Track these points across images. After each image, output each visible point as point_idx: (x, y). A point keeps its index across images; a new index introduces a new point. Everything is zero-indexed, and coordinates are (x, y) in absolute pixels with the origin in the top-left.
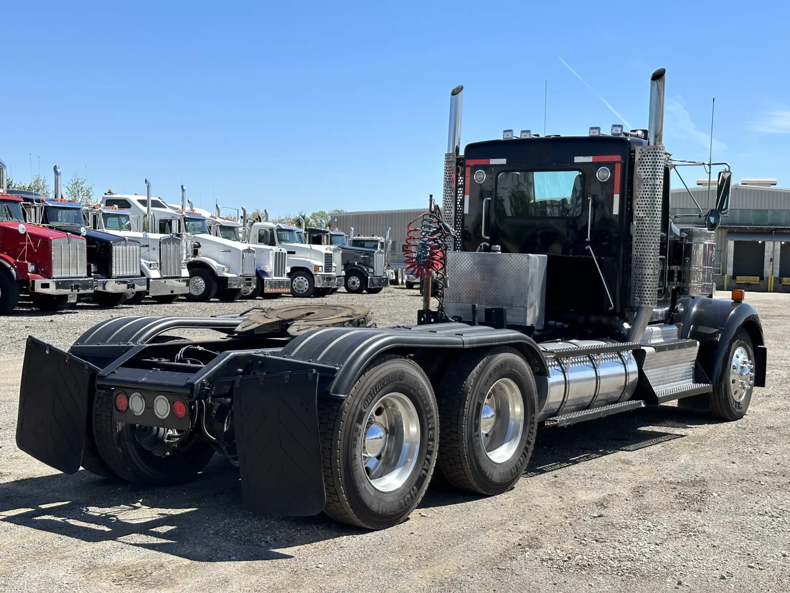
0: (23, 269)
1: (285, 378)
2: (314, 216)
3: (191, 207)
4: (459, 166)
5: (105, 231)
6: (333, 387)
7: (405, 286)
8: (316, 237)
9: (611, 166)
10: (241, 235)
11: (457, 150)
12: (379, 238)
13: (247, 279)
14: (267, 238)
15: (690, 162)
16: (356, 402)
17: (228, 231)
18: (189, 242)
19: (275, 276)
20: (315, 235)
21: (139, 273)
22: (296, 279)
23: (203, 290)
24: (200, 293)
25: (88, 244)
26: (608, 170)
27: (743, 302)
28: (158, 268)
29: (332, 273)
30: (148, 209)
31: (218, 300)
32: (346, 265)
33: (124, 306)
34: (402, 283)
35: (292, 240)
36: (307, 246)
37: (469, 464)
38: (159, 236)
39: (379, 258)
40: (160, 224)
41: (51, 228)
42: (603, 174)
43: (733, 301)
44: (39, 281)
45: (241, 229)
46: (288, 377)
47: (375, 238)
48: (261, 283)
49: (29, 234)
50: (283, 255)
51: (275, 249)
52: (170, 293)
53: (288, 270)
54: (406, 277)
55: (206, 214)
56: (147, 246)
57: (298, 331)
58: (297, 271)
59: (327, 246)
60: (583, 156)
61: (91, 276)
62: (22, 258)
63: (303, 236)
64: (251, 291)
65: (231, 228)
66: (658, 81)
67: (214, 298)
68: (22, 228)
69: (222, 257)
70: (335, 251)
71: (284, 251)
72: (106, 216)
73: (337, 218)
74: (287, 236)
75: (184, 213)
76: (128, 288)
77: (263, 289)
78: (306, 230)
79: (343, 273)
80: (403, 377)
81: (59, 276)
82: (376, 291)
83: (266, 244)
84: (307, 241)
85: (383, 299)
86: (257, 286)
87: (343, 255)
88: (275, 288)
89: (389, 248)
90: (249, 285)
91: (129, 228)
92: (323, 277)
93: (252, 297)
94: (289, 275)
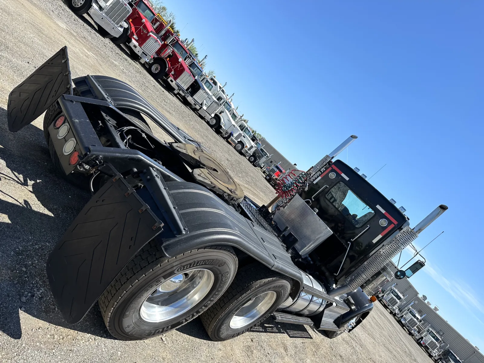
0: (170, 71)
1: (142, 208)
2: (258, 134)
3: (231, 101)
4: (327, 164)
5: (203, 84)
6: (167, 243)
7: (263, 171)
8: (254, 139)
9: (390, 222)
10: (236, 120)
11: (333, 158)
12: (268, 154)
13: (226, 132)
14: (242, 127)
15: (413, 246)
16: (174, 264)
17: (234, 116)
18: (222, 109)
19: (234, 138)
20: (254, 138)
21: (200, 103)
22: (239, 144)
23: (213, 124)
24: (212, 124)
25: (194, 82)
26: (387, 223)
27: (373, 303)
28: (207, 107)
29: (249, 152)
30: (219, 91)
31: (214, 130)
32: (254, 153)
33: (189, 108)
34: (263, 170)
35: (247, 134)
36: (250, 139)
37: (216, 324)
38: (215, 99)
39: (264, 159)
40: (219, 97)
41: (190, 69)
42: (383, 222)
43: (370, 299)
44: (171, 78)
45: (238, 119)
46: (144, 209)
47: (267, 153)
48: (229, 137)
49: (181, 63)
50: (242, 135)
51: (241, 132)
52: (204, 116)
53: (239, 140)
54: (265, 169)
55: (233, 106)
56: (210, 99)
57: (198, 175)
58: (241, 142)
59: (254, 144)
60: (382, 208)
61: (187, 91)
62: (173, 68)
63: (251, 136)
64: (225, 136)
65: (236, 116)
66: (442, 209)
67: (214, 129)
68: (180, 60)
69: (226, 121)
70: (255, 147)
71: (243, 135)
72: (207, 81)
73: (263, 140)
74: (247, 132)
75: (227, 100)
76: (194, 104)
77: (228, 139)
78: (253, 135)
79: (252, 154)
80: (222, 266)
81: (178, 82)
82: (255, 166)
83: (240, 128)
84: (251, 138)
85: (254, 170)
86: (227, 137)
87: (256, 149)
88: (232, 141)
89: (268, 159)
90: (226, 134)
91: (210, 90)
92: (246, 151)
93: (224, 138)
94: (238, 142)
